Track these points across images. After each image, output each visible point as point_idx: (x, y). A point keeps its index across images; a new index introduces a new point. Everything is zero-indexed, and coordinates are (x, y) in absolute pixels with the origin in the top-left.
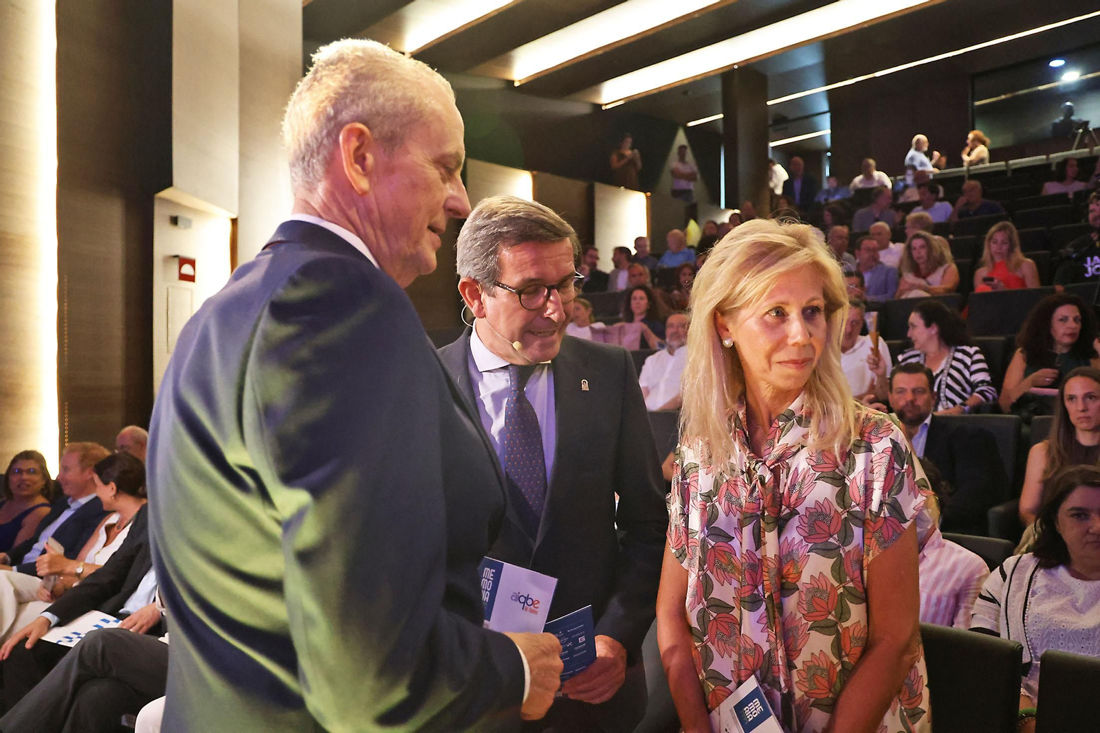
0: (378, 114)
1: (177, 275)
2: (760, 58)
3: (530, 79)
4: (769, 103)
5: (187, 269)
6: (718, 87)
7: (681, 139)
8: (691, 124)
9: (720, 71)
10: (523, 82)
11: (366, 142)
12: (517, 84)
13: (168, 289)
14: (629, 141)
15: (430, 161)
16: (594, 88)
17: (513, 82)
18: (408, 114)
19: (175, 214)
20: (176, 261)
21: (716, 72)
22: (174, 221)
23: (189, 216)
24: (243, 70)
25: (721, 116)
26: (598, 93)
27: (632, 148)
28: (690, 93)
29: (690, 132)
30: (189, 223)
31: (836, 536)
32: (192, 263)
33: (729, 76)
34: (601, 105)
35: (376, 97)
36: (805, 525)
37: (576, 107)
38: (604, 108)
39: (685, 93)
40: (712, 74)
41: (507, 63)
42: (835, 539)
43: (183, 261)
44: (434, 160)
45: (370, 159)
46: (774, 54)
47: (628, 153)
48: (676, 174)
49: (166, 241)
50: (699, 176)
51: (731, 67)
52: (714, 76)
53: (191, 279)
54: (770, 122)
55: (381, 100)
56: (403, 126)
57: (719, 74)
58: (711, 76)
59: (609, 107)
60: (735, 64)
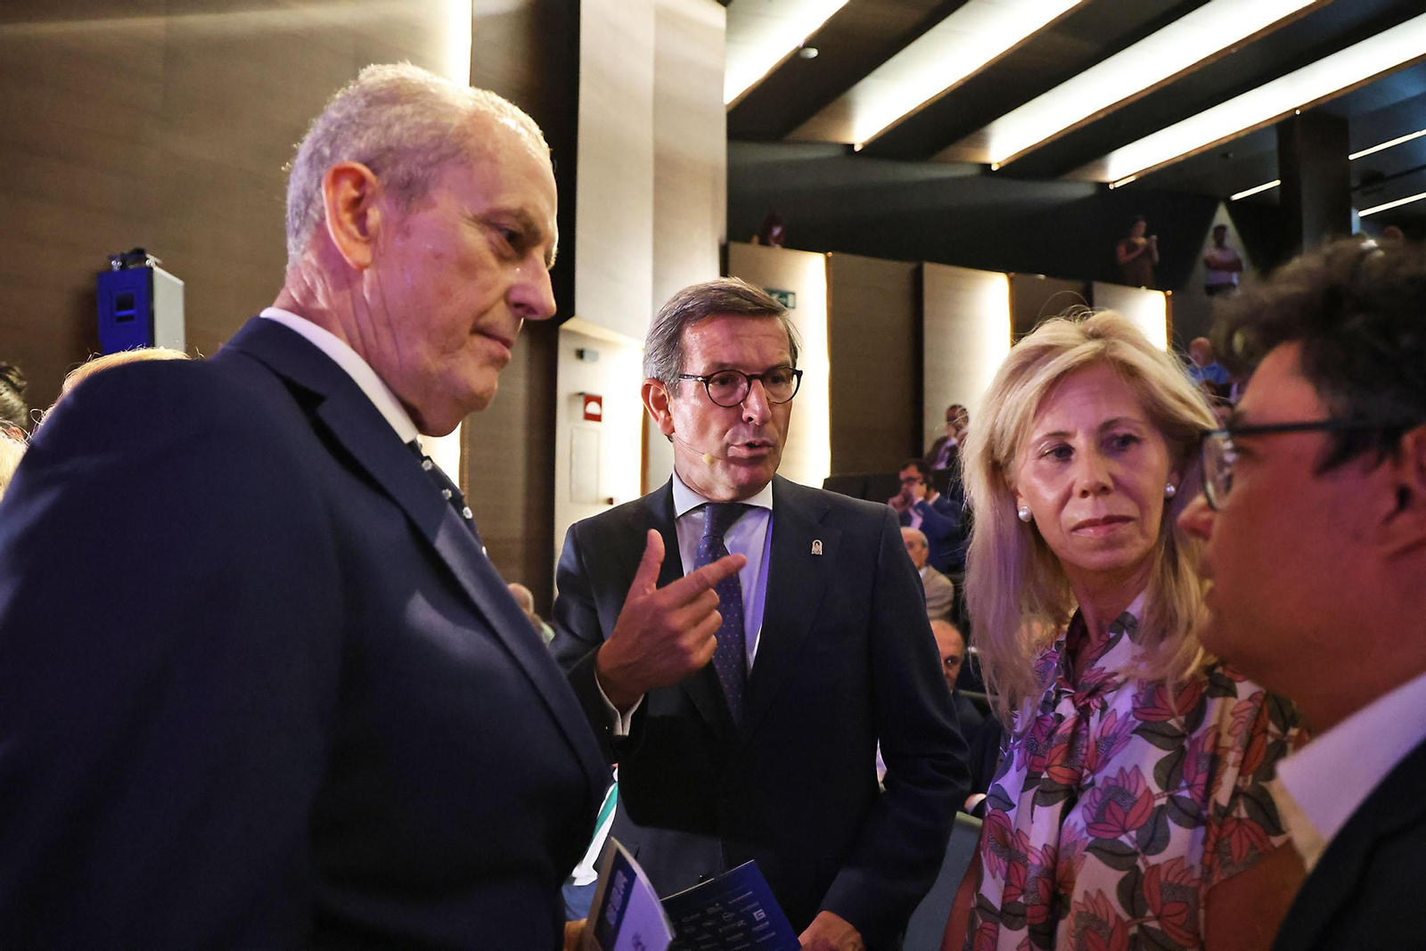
0: (390, 149)
1: (581, 415)
2: (1335, 96)
3: (1012, 159)
4: (1352, 157)
5: (593, 408)
6: (1272, 144)
7: (1222, 216)
8: (1236, 197)
9: (1274, 121)
10: (1003, 165)
11: (369, 191)
12: (995, 168)
13: (571, 430)
14: (1142, 226)
15: (469, 218)
16: (1097, 162)
17: (990, 165)
18: (438, 147)
19: (580, 346)
20: (582, 399)
21: (1269, 124)
22: (580, 354)
23: (596, 348)
24: (658, 181)
25: (1277, 183)
26: (1103, 168)
27: (1146, 236)
28: (1231, 155)
29: (1235, 208)
30: (595, 356)
31: (1133, 833)
32: (599, 400)
33: (1288, 126)
34: (1108, 184)
35: (389, 126)
36: (1094, 804)
37: (1074, 189)
38: (1111, 187)
39: (1225, 156)
40: (1263, 126)
41: (982, 143)
42: (1130, 838)
43: (589, 399)
44: (475, 216)
45: (374, 216)
46: (1357, 87)
47: (1142, 241)
48: (1212, 265)
49: (571, 377)
50: (1245, 264)
51: (1291, 114)
52: (1266, 129)
53: (597, 418)
54: (1355, 183)
55: (397, 129)
56: (427, 166)
57: (1272, 125)
58: (1261, 130)
59: (1118, 185)
60: (1296, 109)
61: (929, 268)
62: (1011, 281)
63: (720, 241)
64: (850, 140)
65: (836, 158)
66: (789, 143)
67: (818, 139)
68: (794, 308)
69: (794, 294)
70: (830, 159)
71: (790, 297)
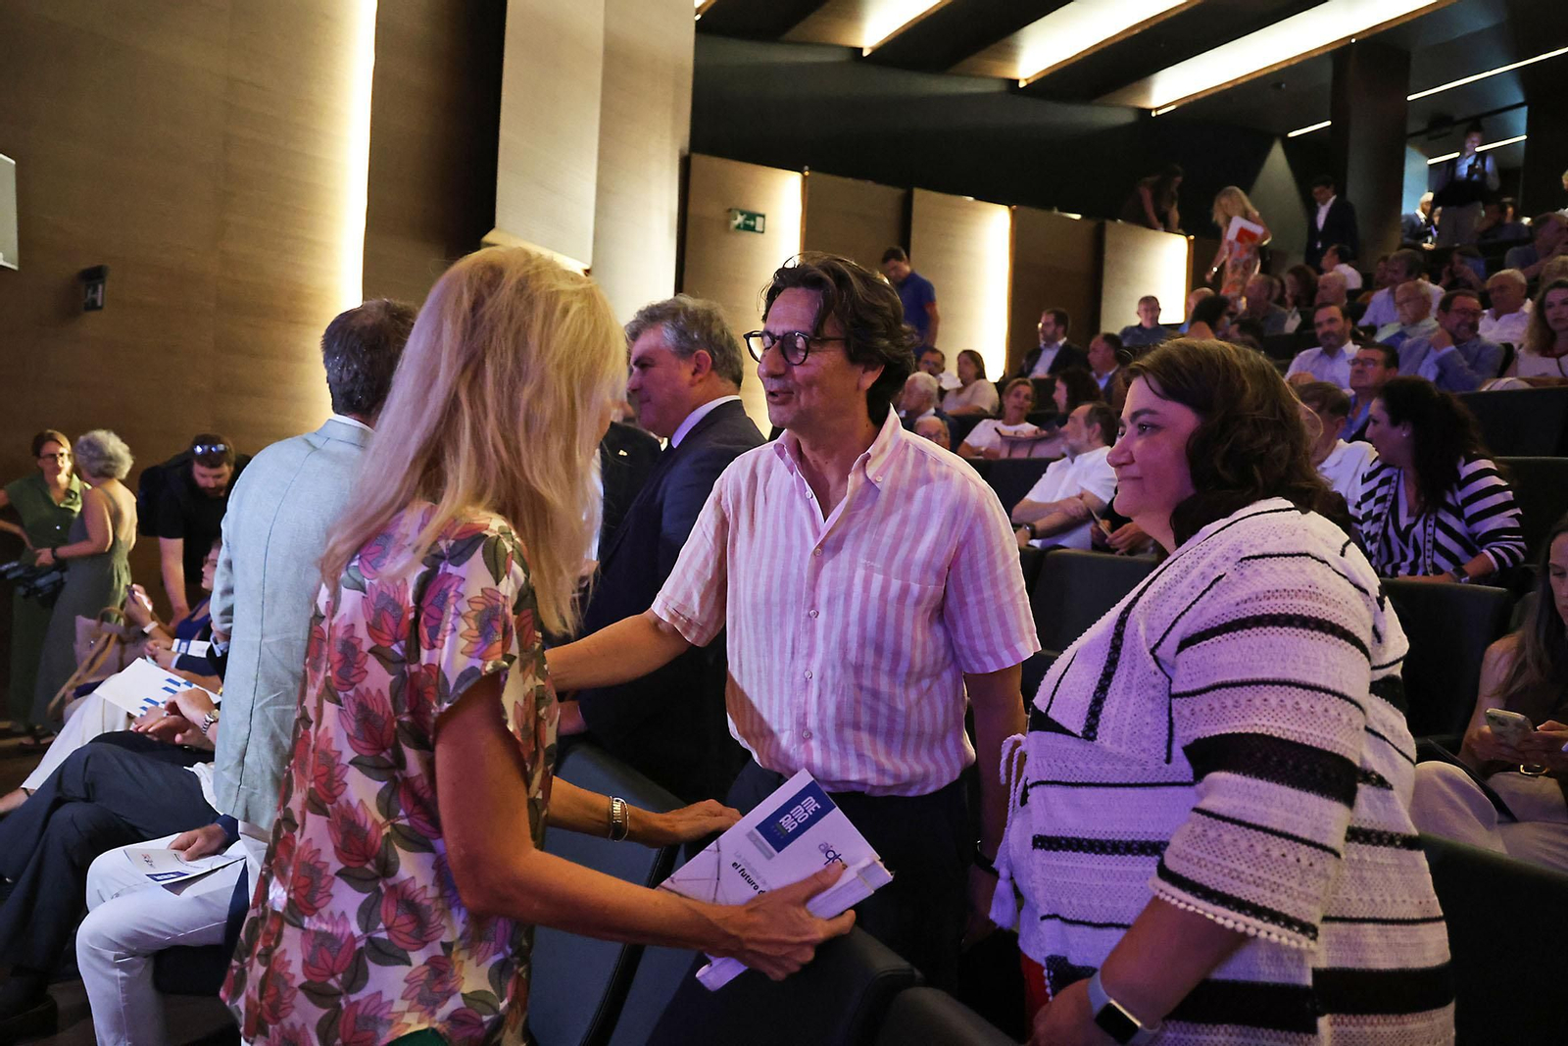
2: (1394, 24)
3: (1039, 77)
4: (1410, 98)
6: (1327, 75)
7: (1277, 156)
8: (1291, 135)
9: (1328, 49)
10: (1031, 81)
12: (1022, 84)
16: (1138, 84)
17: (1017, 81)
21: (1322, 52)
24: (608, 79)
26: (1145, 91)
28: (1284, 86)
29: (1291, 147)
33: (1343, 56)
34: (1151, 110)
37: (1111, 115)
38: (1154, 114)
39: (1278, 86)
40: (1316, 54)
41: (1008, 53)
51: (1347, 42)
52: (1320, 57)
57: (1327, 53)
58: (1314, 58)
59: (1160, 112)
60: (1352, 37)
61: (920, 195)
62: (1014, 215)
63: (681, 151)
64: (859, 44)
65: (840, 63)
66: (783, 43)
67: (823, 41)
68: (763, 232)
69: (763, 216)
70: (834, 64)
71: (759, 220)
